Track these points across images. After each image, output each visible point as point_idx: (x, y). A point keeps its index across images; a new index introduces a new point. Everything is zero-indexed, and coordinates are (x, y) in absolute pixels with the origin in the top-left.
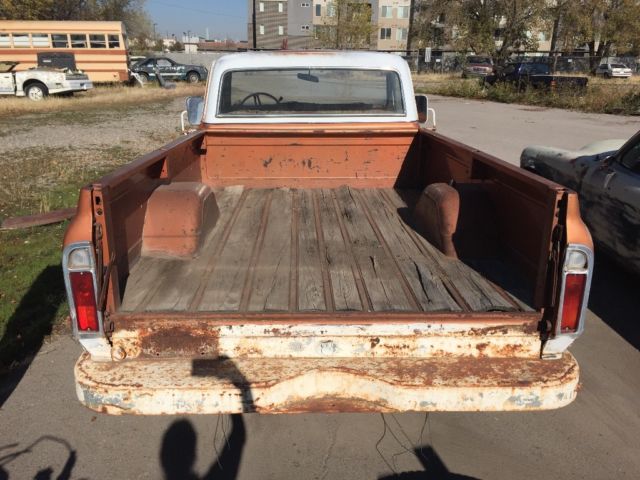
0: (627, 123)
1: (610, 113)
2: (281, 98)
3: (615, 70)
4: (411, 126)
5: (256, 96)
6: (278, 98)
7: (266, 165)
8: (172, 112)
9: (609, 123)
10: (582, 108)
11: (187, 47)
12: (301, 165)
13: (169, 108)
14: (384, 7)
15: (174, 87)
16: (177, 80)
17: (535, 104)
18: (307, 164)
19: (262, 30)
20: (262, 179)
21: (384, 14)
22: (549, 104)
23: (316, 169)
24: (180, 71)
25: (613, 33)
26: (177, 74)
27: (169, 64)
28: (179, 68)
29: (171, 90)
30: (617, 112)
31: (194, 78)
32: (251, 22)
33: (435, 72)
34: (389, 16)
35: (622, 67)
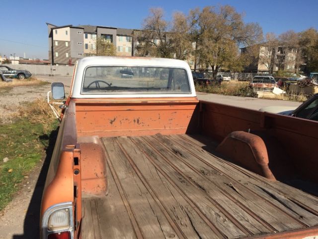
0: (246, 100)
1: (236, 96)
2: (111, 84)
3: (224, 77)
4: (194, 99)
5: (97, 82)
6: (109, 84)
7: (111, 123)
8: (14, 94)
9: (238, 100)
10: (223, 93)
11: (13, 62)
12: (133, 122)
13: (11, 92)
14: (119, 47)
15: (11, 81)
16: (12, 77)
17: (201, 92)
18: (136, 121)
19: (57, 54)
20: (110, 132)
21: (119, 50)
22: (208, 92)
23: (142, 124)
24: (14, 73)
25: (222, 62)
26: (12, 75)
27: (7, 69)
28: (13, 72)
29: (9, 83)
30: (239, 95)
31: (22, 77)
32: (51, 50)
33: (147, 77)
34: (121, 51)
35: (227, 76)
